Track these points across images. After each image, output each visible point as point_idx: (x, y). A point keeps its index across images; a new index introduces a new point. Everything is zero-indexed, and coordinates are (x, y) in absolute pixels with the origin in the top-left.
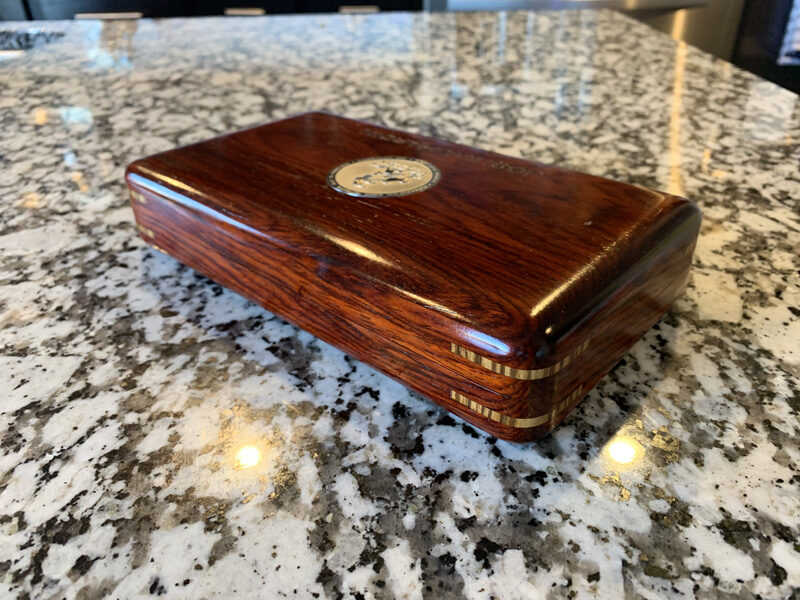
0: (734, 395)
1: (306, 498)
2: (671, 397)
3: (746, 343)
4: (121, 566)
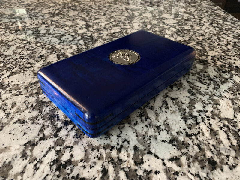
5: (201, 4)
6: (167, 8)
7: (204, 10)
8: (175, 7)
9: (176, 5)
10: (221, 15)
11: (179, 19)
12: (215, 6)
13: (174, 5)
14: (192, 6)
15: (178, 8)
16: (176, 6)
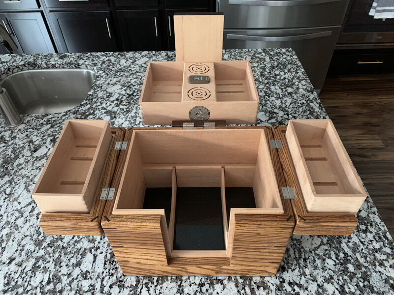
0: (295, 258)
1: (233, 279)
2: (285, 258)
3: (300, 245)
4: (212, 290)
5: (298, 88)
6: (262, 100)
7: (300, 101)
8: (271, 96)
9: (272, 92)
10: (316, 110)
11: (273, 120)
12: (312, 93)
13: (270, 92)
14: (289, 93)
15: (273, 98)
16: (272, 94)
